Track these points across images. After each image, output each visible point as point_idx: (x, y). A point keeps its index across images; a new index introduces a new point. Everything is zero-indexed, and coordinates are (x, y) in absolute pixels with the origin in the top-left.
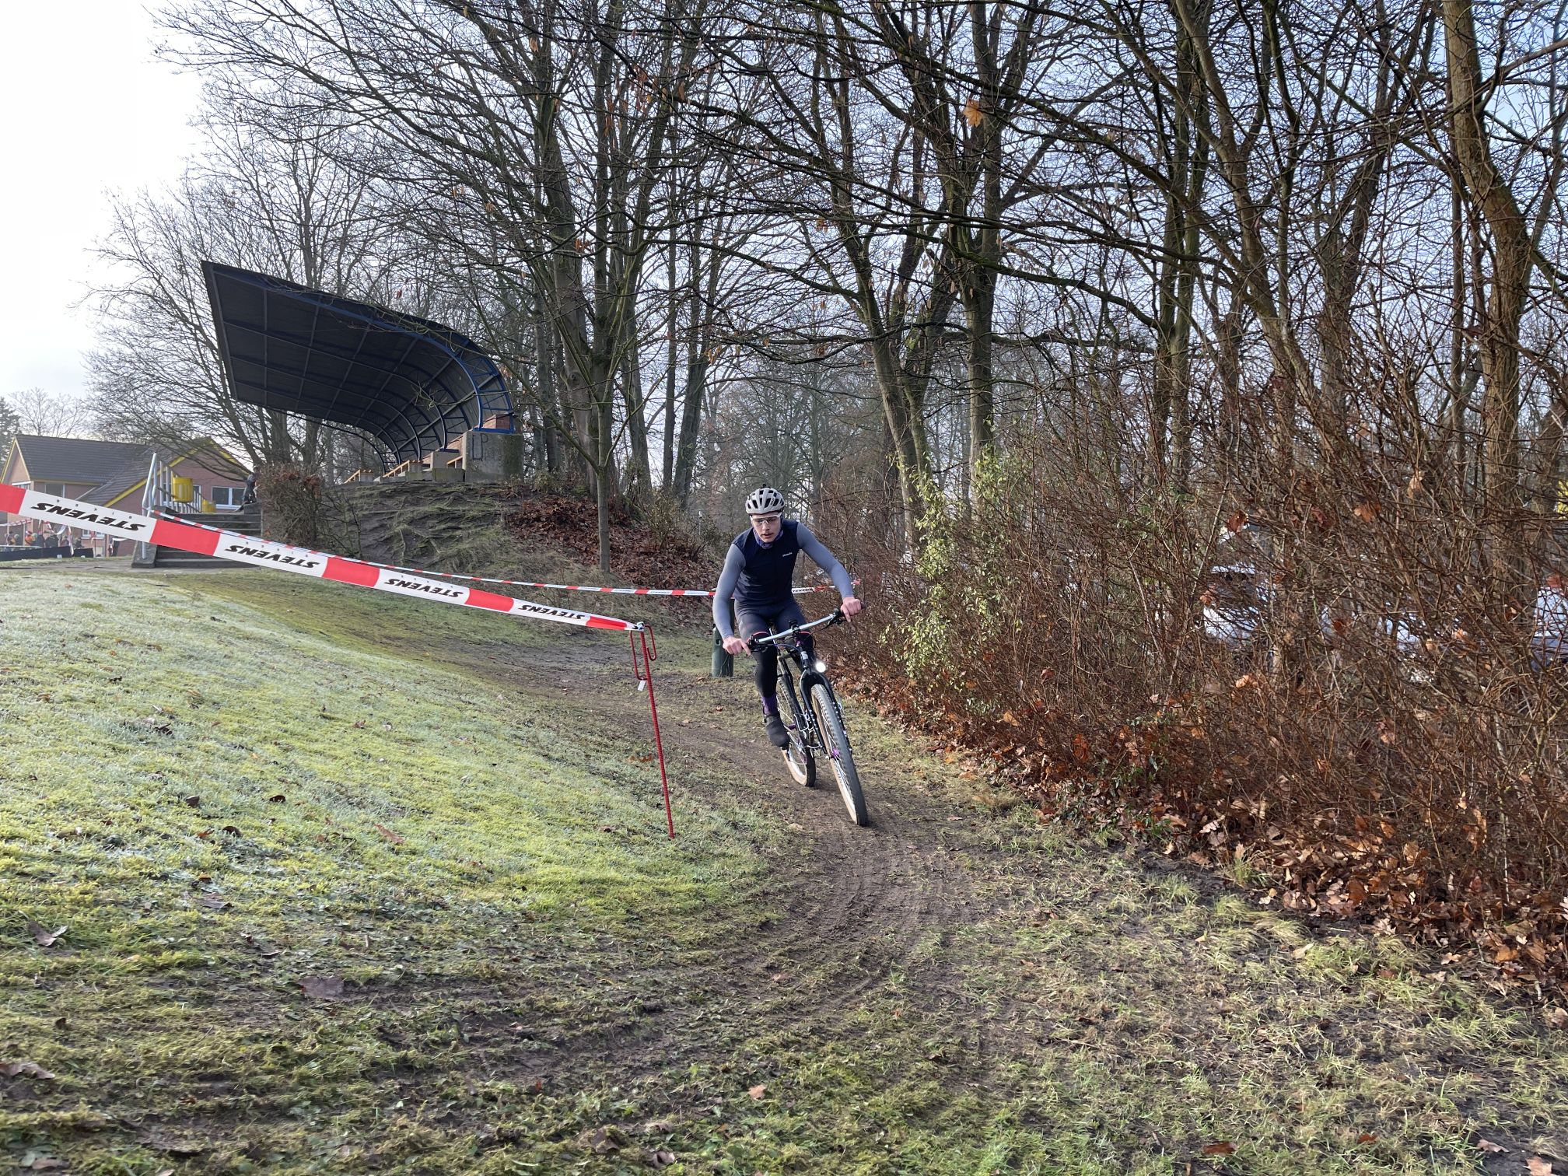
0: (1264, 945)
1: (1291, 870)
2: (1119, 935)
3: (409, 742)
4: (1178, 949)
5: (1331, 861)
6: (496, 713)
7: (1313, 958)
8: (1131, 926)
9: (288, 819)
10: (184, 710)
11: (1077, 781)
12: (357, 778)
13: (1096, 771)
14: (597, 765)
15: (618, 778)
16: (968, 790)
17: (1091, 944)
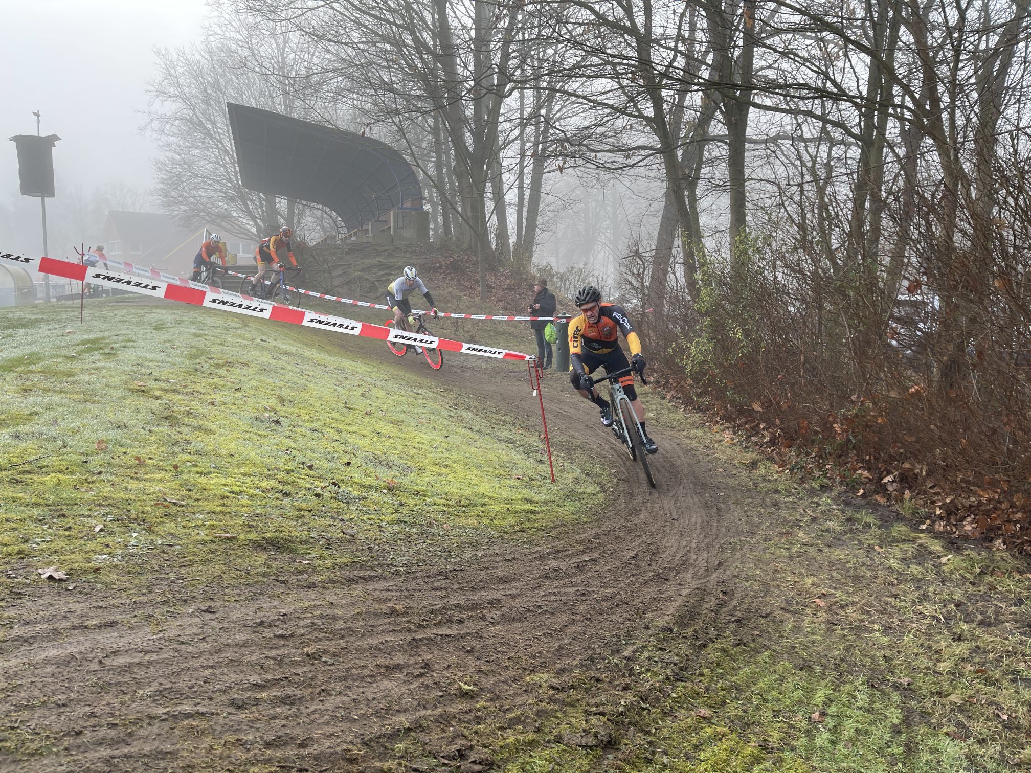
0: (922, 555)
1: (940, 508)
2: (829, 546)
3: (396, 423)
4: (867, 556)
5: (967, 503)
6: (435, 400)
7: (953, 563)
8: (837, 541)
9: (357, 476)
10: (279, 407)
11: (800, 447)
12: (380, 450)
13: (813, 442)
14: (499, 434)
15: (514, 443)
16: (729, 451)
17: (812, 551)
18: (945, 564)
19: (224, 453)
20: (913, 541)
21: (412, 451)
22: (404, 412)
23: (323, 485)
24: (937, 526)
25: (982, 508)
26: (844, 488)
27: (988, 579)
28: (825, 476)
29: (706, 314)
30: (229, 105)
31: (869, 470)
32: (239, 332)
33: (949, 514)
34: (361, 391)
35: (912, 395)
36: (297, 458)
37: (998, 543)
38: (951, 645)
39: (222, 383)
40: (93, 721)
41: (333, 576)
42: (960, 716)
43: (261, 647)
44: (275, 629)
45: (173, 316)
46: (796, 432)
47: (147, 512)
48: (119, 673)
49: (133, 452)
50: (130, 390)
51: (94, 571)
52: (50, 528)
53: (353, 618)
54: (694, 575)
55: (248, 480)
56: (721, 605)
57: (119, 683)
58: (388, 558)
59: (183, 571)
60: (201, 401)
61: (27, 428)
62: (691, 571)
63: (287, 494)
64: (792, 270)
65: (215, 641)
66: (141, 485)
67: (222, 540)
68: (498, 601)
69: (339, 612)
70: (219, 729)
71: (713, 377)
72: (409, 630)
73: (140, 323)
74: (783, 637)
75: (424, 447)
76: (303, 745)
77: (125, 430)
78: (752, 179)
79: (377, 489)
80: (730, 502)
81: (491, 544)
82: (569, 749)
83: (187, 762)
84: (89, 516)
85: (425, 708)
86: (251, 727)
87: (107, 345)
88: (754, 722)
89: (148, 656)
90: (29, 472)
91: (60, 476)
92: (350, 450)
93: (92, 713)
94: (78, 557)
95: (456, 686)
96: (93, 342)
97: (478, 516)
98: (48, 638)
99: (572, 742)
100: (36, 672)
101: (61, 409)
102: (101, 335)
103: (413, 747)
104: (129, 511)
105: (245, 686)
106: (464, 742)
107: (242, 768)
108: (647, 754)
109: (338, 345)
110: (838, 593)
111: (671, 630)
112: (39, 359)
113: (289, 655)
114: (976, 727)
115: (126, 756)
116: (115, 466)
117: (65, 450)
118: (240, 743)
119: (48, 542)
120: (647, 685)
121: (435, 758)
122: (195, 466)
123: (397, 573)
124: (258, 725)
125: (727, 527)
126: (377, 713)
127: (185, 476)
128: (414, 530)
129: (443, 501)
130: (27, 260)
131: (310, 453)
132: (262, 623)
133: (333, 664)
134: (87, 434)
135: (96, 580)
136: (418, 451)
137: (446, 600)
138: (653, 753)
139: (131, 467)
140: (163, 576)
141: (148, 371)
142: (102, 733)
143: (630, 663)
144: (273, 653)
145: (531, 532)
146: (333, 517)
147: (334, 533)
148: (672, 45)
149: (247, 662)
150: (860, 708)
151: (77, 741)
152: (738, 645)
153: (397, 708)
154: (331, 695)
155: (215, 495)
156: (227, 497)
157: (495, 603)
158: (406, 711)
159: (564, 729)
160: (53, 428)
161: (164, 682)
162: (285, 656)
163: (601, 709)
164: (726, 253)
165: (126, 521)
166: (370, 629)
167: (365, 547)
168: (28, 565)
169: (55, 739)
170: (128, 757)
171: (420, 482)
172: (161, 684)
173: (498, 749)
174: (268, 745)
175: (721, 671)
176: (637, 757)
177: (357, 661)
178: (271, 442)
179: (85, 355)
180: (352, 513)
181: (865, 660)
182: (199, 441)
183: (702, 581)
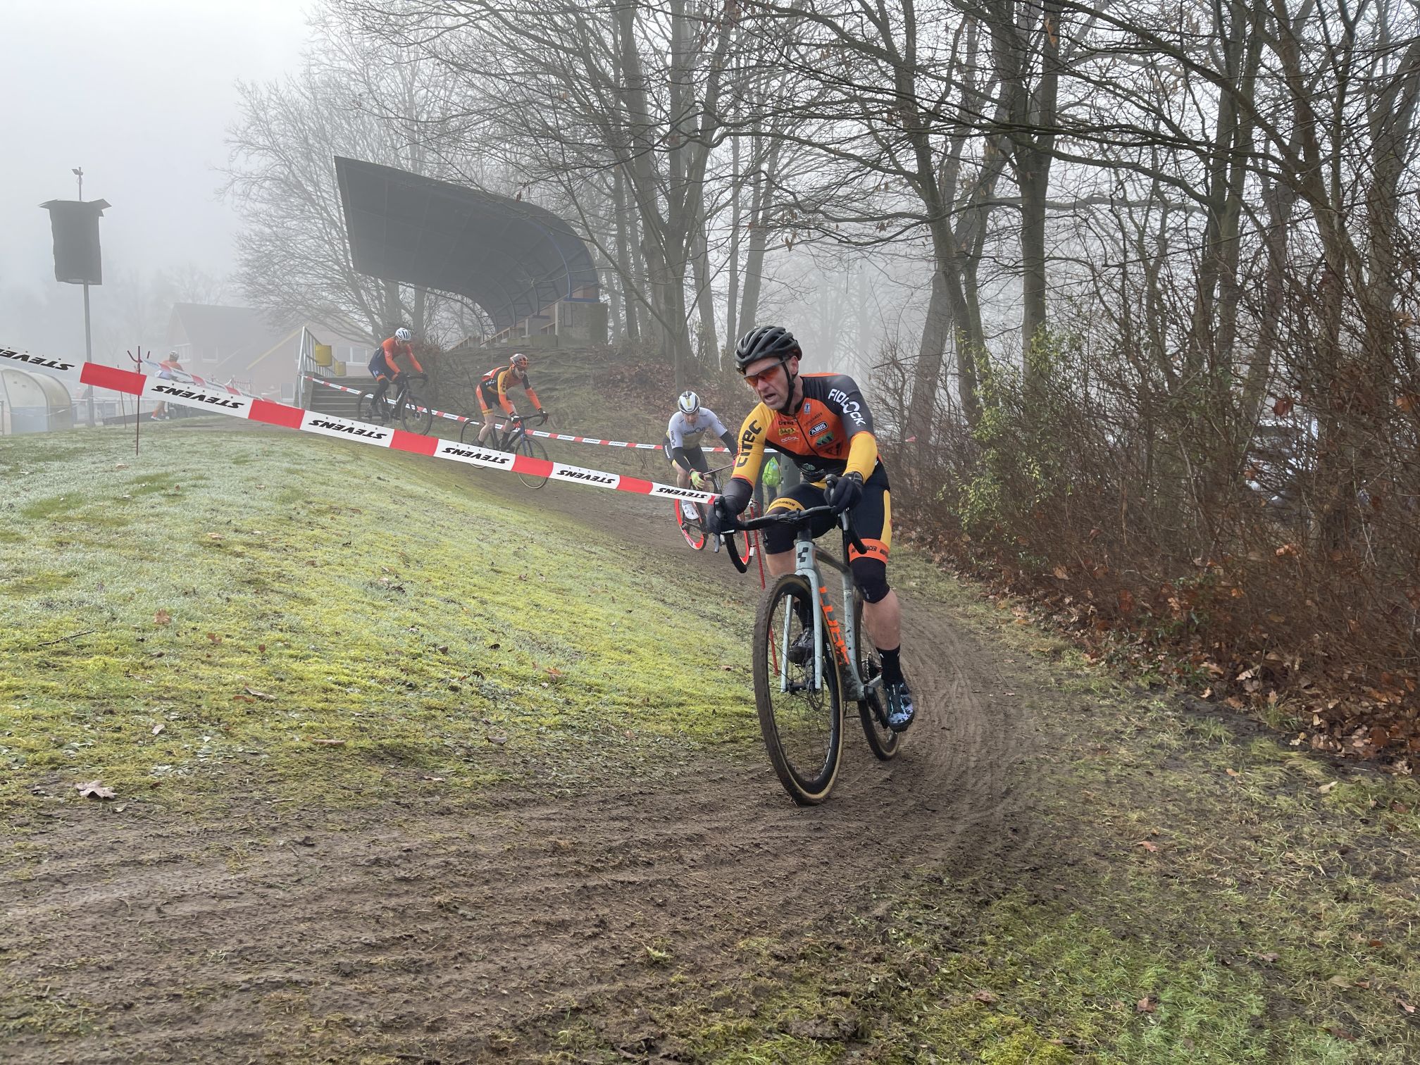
0: (1294, 781)
1: (1320, 716)
2: (1162, 768)
3: (561, 591)
4: (1216, 783)
5: (1357, 710)
6: (613, 561)
7: (1337, 794)
8: (1173, 761)
9: (508, 663)
10: (402, 569)
11: (1121, 630)
12: (539, 626)
13: (1140, 622)
14: (702, 608)
15: (722, 620)
16: (1021, 635)
17: (1138, 775)
18: (1326, 795)
19: (328, 630)
20: (1281, 762)
21: (583, 631)
22: (571, 576)
23: (461, 675)
24: (1315, 742)
25: (1379, 716)
26: (1183, 687)
27: (1387, 815)
28: (1156, 670)
29: (991, 444)
30: (337, 159)
31: (1219, 662)
32: (349, 467)
33: (1332, 724)
34: (512, 548)
35: (1280, 557)
36: (425, 638)
37: (1401, 765)
38: (1334, 906)
39: (325, 536)
40: (149, 991)
41: (474, 799)
42: (1347, 1006)
43: (377, 893)
44: (395, 869)
45: (260, 446)
46: (1115, 609)
47: (224, 709)
48: (184, 926)
49: (205, 627)
50: (201, 544)
51: (152, 788)
52: (92, 728)
53: (502, 856)
54: (972, 806)
55: (360, 666)
56: (1009, 848)
57: (184, 939)
58: (549, 775)
59: (272, 788)
60: (297, 560)
61: (63, 594)
62: (968, 800)
63: (412, 687)
64: (1111, 383)
65: (314, 884)
66: (215, 672)
67: (323, 747)
68: (701, 837)
69: (482, 848)
70: (319, 1004)
71: (1000, 531)
72: (578, 875)
73: (215, 455)
74: (1097, 893)
75: (599, 624)
76: (432, 1029)
77: (194, 598)
78: (1055, 258)
79: (534, 683)
80: (1023, 706)
81: (691, 759)
82: (798, 1042)
83: (275, 1048)
84: (146, 713)
85: (600, 981)
86: (362, 1003)
87: (170, 484)
88: (1056, 1011)
89: (224, 902)
90: (65, 653)
91: (107, 659)
92: (497, 628)
93: (147, 979)
94: (130, 767)
95: (642, 952)
96: (152, 479)
97: (673, 720)
98: (88, 878)
99: (803, 1033)
100: (72, 922)
101: (109, 569)
102: (163, 470)
103: (583, 1035)
104: (199, 706)
105: (355, 946)
106: (654, 1029)
107: (349, 1058)
108: (907, 1051)
109: (482, 486)
110: (1175, 834)
111: (941, 882)
112: (80, 501)
113: (414, 905)
114: (1369, 1022)
115: (192, 1039)
116: (180, 645)
117: (114, 624)
118: (348, 1024)
119: (89, 747)
120: (908, 956)
121: (614, 1050)
122: (289, 647)
123: (562, 797)
124: (372, 1000)
125: (1017, 739)
126: (534, 987)
127: (274, 661)
128: (586, 738)
129: (626, 700)
130: (64, 367)
131: (443, 631)
132: (377, 861)
133: (474, 919)
134: (143, 603)
135: (155, 799)
136: (590, 631)
137: (629, 834)
138: (916, 1050)
139: (202, 648)
140: (245, 795)
141: (226, 519)
142: (159, 1007)
143: (884, 925)
144: (393, 902)
145: (745, 743)
146: (474, 719)
147: (477, 741)
148: (944, 73)
149: (358, 914)
150: (1206, 994)
151: (127, 1017)
152: (1035, 903)
153: (561, 980)
154: (471, 961)
155: (315, 687)
156: (331, 690)
157: (696, 840)
158: (573, 984)
159: (791, 1014)
160: (97, 594)
161: (245, 938)
162: (409, 906)
163: (843, 987)
164: (1018, 360)
165: (195, 720)
166: (524, 871)
167: (519, 760)
168: (62, 779)
169: (97, 1014)
170: (195, 1040)
171: (594, 673)
172: (241, 942)
173: (700, 1039)
174: (385, 1027)
175: (1010, 938)
176: (893, 1055)
177: (507, 915)
178: (390, 617)
179: (141, 497)
180: (500, 713)
181: (1213, 926)
182: (294, 614)
183: (984, 814)
